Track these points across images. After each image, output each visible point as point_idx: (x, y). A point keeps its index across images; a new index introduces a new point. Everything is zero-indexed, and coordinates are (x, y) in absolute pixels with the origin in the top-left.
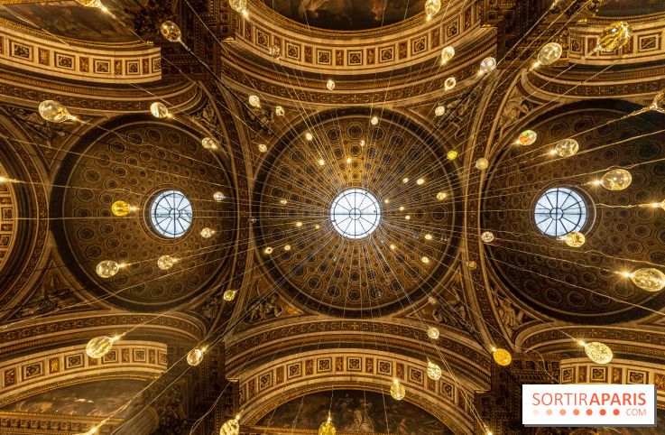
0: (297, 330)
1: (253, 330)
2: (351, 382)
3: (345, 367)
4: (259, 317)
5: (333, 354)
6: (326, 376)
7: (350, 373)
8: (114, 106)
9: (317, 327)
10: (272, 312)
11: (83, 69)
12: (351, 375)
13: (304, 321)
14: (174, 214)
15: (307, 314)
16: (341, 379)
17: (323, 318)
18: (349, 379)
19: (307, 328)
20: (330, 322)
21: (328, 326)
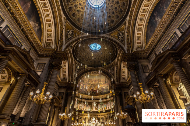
0: (129, 27)
1: (125, 40)
2: (150, 12)
3: (144, 14)
4: (122, 37)
5: (139, 17)
6: (145, 20)
7: (147, 12)
8: (72, 58)
9: (130, 20)
10: (122, 33)
11: (65, 63)
12: (148, 12)
13: (127, 25)
14: (95, 46)
15: (126, 23)
16: (147, 15)
17: (128, 18)
18: (148, 13)
19: (129, 24)
20: (130, 16)
21: (130, 17)
